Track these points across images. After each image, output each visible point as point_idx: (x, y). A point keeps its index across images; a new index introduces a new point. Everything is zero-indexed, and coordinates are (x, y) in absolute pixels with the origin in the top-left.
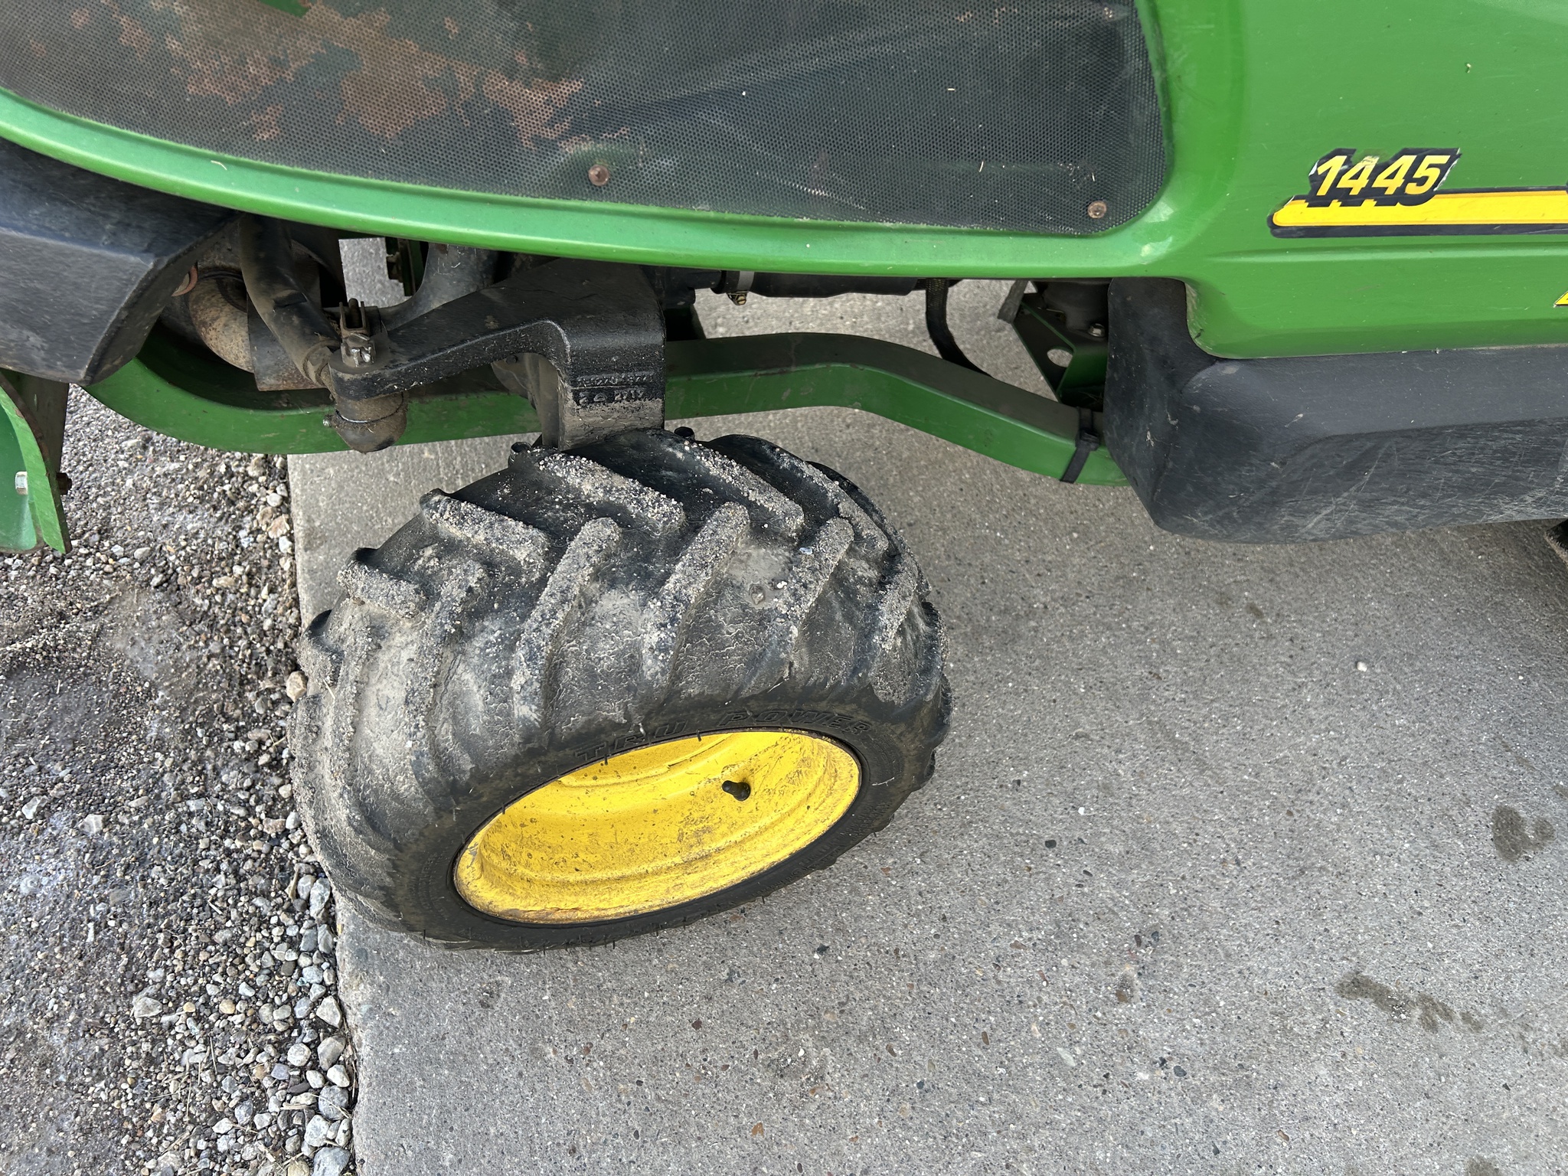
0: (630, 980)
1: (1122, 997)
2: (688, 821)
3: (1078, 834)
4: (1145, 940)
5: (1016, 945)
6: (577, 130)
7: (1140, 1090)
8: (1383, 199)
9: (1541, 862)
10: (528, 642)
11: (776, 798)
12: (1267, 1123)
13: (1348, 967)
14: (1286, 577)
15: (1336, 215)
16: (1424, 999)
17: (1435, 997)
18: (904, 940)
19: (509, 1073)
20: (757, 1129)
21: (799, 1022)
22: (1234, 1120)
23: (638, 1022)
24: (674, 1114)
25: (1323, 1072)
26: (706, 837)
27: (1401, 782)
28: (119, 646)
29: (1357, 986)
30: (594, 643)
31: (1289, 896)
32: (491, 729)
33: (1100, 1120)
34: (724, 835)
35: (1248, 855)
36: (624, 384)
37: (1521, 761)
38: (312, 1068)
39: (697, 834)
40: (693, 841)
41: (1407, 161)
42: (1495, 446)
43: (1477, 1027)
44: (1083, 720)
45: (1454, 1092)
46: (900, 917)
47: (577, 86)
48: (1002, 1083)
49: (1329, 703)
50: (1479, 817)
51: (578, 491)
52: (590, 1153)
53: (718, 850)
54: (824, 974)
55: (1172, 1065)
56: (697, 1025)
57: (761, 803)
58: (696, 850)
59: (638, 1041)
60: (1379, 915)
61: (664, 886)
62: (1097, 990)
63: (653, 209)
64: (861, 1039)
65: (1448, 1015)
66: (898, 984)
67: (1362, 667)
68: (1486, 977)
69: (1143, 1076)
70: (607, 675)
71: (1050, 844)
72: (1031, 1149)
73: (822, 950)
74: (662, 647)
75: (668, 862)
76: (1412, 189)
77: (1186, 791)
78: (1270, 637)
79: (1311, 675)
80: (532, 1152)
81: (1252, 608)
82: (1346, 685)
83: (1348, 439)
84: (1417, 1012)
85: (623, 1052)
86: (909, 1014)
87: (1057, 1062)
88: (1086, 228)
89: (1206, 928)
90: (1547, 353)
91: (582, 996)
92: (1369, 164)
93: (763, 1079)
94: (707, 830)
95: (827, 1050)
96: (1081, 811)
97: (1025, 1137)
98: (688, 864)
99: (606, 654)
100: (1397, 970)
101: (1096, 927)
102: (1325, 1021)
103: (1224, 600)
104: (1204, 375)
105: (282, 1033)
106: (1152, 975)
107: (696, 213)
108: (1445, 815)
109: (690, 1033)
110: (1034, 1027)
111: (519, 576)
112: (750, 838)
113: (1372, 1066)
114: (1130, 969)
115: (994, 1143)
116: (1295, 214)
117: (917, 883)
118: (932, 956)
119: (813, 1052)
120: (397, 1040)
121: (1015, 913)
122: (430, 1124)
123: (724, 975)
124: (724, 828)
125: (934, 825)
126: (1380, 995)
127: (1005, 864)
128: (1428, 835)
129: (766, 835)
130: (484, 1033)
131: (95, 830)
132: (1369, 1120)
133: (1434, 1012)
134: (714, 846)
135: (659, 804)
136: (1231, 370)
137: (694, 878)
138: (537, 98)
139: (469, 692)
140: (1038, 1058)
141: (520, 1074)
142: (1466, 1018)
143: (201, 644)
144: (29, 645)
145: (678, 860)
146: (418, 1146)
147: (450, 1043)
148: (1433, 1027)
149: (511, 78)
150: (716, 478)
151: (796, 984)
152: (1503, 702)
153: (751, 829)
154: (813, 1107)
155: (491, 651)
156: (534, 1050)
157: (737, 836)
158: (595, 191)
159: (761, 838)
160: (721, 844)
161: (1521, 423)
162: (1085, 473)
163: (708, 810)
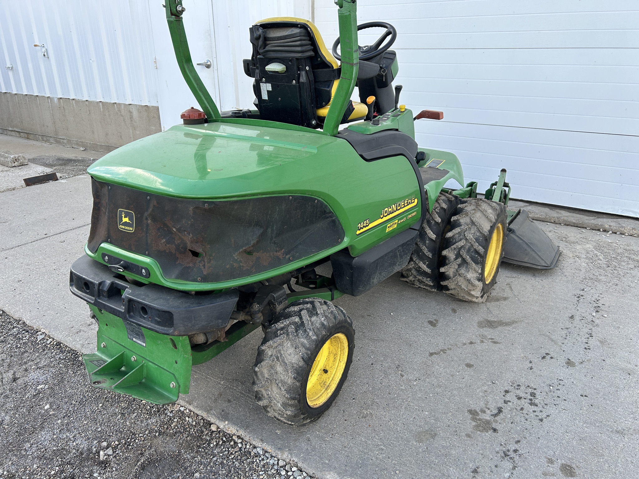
0: (329, 422)
1: (403, 376)
2: (320, 384)
3: (375, 360)
4: (398, 367)
5: (381, 380)
6: (286, 255)
7: (416, 385)
8: (365, 227)
9: (439, 325)
10: (308, 328)
11: (333, 367)
12: (436, 377)
13: (428, 353)
14: (369, 308)
15: (362, 231)
16: (441, 350)
17: (442, 349)
18: (364, 389)
19: (324, 446)
20: (369, 426)
21: (360, 409)
22: (432, 380)
23: (336, 426)
24: (355, 433)
25: (437, 367)
26: (326, 383)
27: (412, 326)
28: (162, 450)
29: (431, 354)
30: (315, 325)
31: (412, 349)
32: (310, 344)
33: (415, 392)
34: (328, 381)
35: (401, 348)
36: (283, 299)
37: (425, 314)
38: (288, 472)
39: (323, 384)
40: (324, 385)
41: (365, 221)
42: (390, 256)
43: (451, 349)
44: (359, 345)
45: (455, 358)
46: (361, 387)
47: (284, 250)
48: (397, 397)
49: (392, 322)
50: (426, 324)
51: (294, 311)
52: (348, 445)
53: (329, 384)
54: (357, 401)
55: (418, 379)
56: (346, 420)
57: (331, 370)
58: (326, 386)
59: (339, 428)
60: (426, 344)
61: (326, 395)
62: (398, 377)
63: (297, 261)
64: (372, 405)
65: (446, 350)
66: (370, 395)
67: (392, 314)
68: (446, 342)
69: (415, 383)
70: (320, 328)
71: (372, 364)
72: (409, 401)
73: (354, 399)
74: (324, 320)
75: (323, 391)
76: (367, 224)
77: (384, 345)
78: (375, 318)
79: (386, 319)
80: (339, 452)
81: (368, 315)
82: (392, 318)
83: (374, 262)
84: (442, 352)
85: (338, 431)
86: (375, 398)
87: (402, 390)
88: (339, 243)
89: (405, 361)
90: (387, 241)
91: (323, 429)
92: (362, 223)
93: (364, 420)
94: (325, 382)
95: (368, 410)
96: (372, 357)
97: (407, 401)
98: (327, 389)
99: (318, 325)
100: (434, 349)
101: (390, 370)
102: (431, 361)
103: (363, 317)
104: (354, 261)
105: (276, 473)
106: (404, 371)
107: (303, 259)
108: (421, 326)
109: (346, 422)
110: (395, 387)
111: (298, 324)
112: (333, 377)
113: (443, 362)
114: (400, 372)
115: (404, 404)
116: (358, 232)
117: (358, 382)
118: (371, 389)
119: (367, 412)
120: (300, 455)
121: (377, 376)
122: (319, 460)
123: (342, 412)
124: (327, 380)
125: (352, 373)
126: (435, 353)
127: (368, 371)
128: (422, 330)
129: (336, 374)
130: (313, 444)
131: (199, 476)
132: (448, 368)
133: (444, 351)
134: (328, 383)
135: (313, 385)
136: (356, 258)
137: (329, 390)
138: (279, 253)
139: (303, 342)
140: (399, 391)
141: (326, 444)
142: (448, 349)
143: (182, 437)
144: (142, 461)
145: (324, 390)
146: (320, 463)
147: (309, 449)
148: (445, 353)
149: (277, 252)
150: (309, 301)
151: (355, 406)
152: (415, 308)
153: (332, 376)
154: (374, 418)
155: (303, 334)
156: (324, 440)
157: (331, 379)
158: (292, 261)
159: (335, 376)
160: (329, 382)
161: (391, 251)
162: (335, 297)
163: (322, 380)
